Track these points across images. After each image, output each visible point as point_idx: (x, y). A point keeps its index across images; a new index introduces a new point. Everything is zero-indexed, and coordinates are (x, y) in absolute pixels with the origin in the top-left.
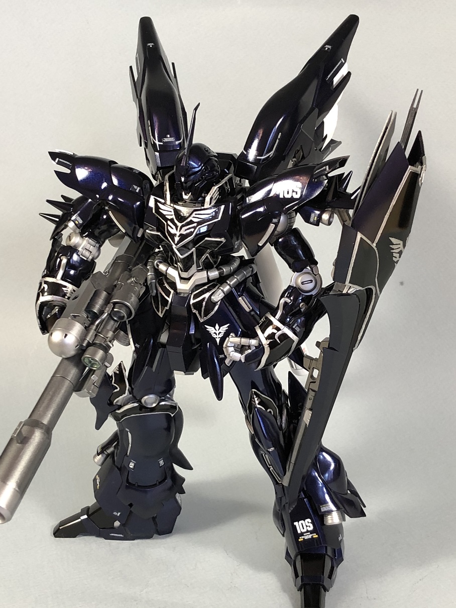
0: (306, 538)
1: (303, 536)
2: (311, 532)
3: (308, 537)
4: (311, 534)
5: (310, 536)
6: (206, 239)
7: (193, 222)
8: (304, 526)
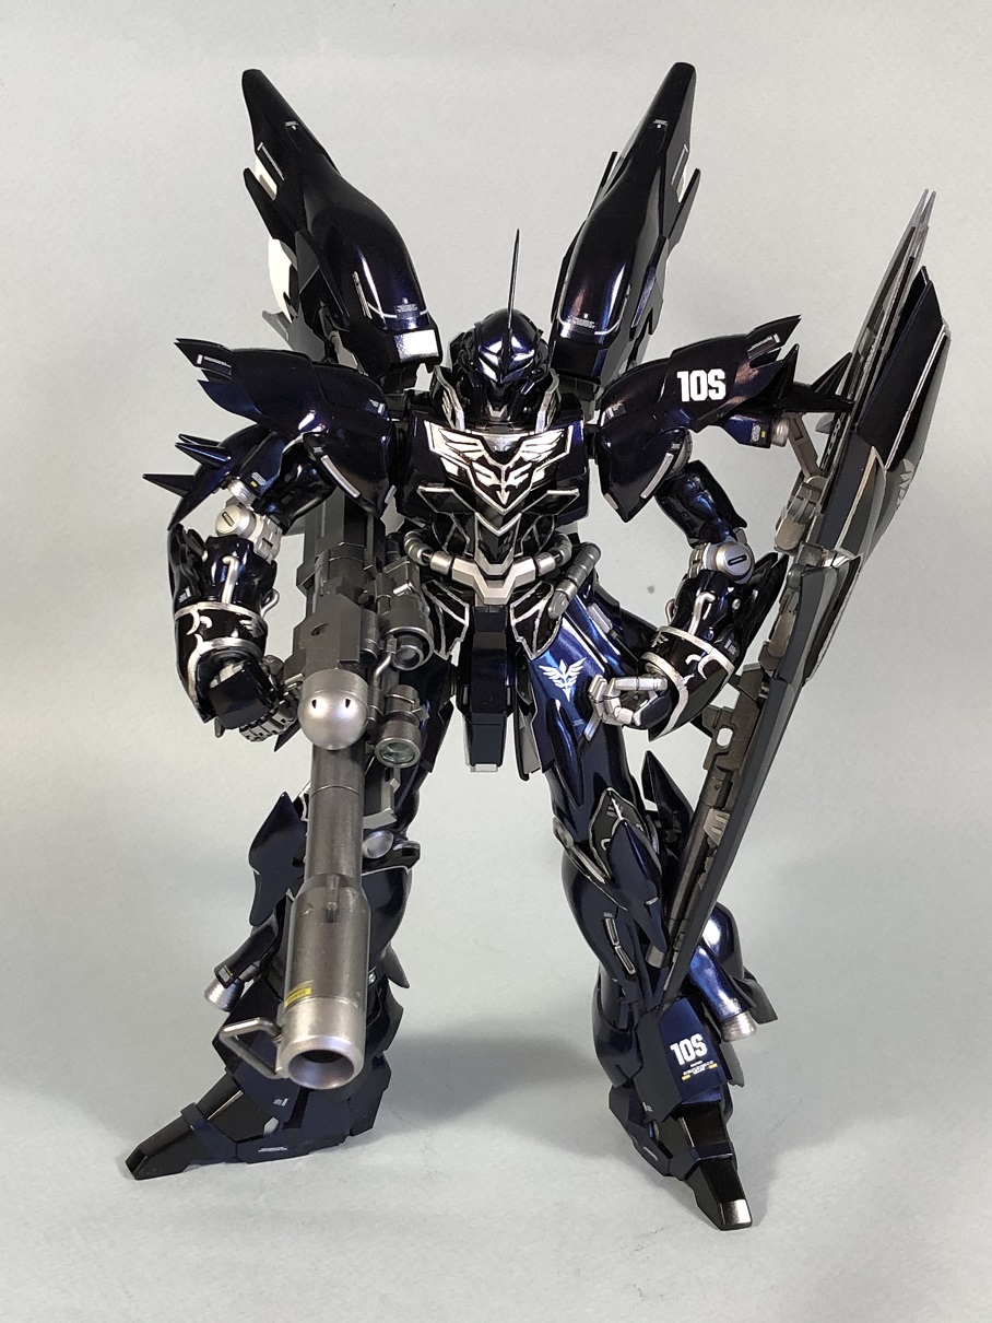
0: (696, 1071)
1: (690, 1068)
2: (705, 1059)
3: (699, 1069)
4: (704, 1062)
5: (702, 1068)
6: (549, 492)
7: (525, 463)
8: (690, 1050)
